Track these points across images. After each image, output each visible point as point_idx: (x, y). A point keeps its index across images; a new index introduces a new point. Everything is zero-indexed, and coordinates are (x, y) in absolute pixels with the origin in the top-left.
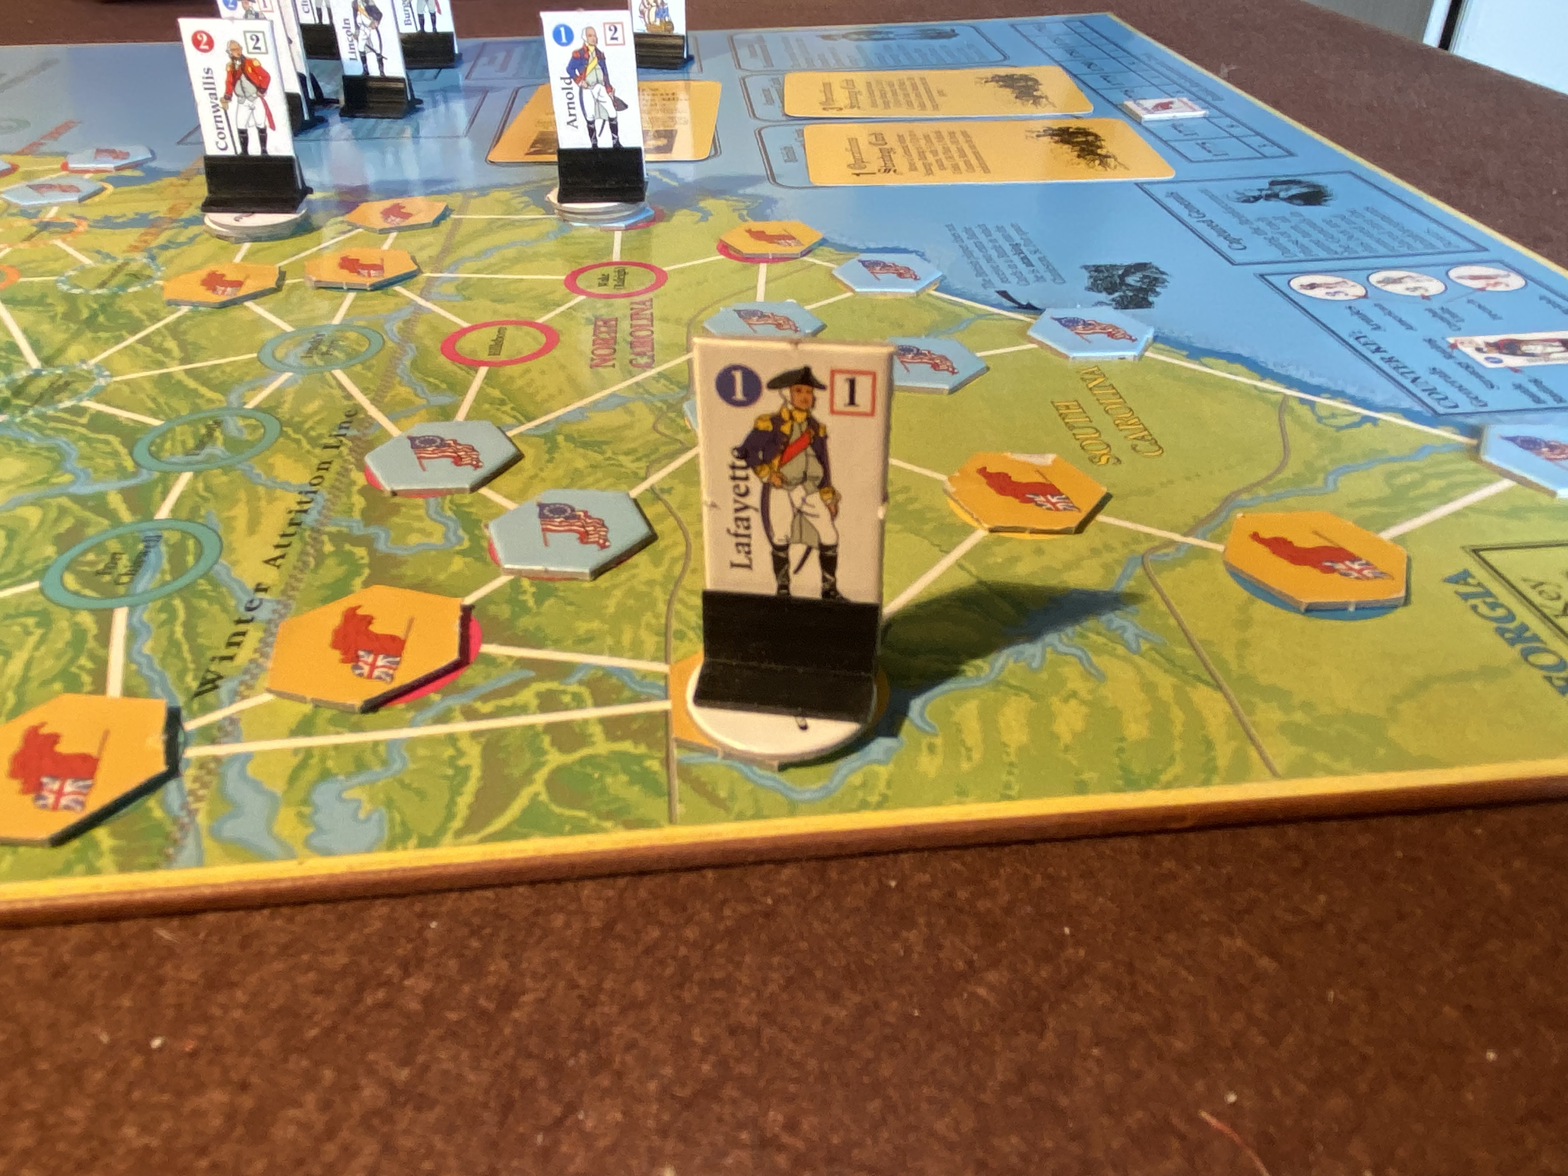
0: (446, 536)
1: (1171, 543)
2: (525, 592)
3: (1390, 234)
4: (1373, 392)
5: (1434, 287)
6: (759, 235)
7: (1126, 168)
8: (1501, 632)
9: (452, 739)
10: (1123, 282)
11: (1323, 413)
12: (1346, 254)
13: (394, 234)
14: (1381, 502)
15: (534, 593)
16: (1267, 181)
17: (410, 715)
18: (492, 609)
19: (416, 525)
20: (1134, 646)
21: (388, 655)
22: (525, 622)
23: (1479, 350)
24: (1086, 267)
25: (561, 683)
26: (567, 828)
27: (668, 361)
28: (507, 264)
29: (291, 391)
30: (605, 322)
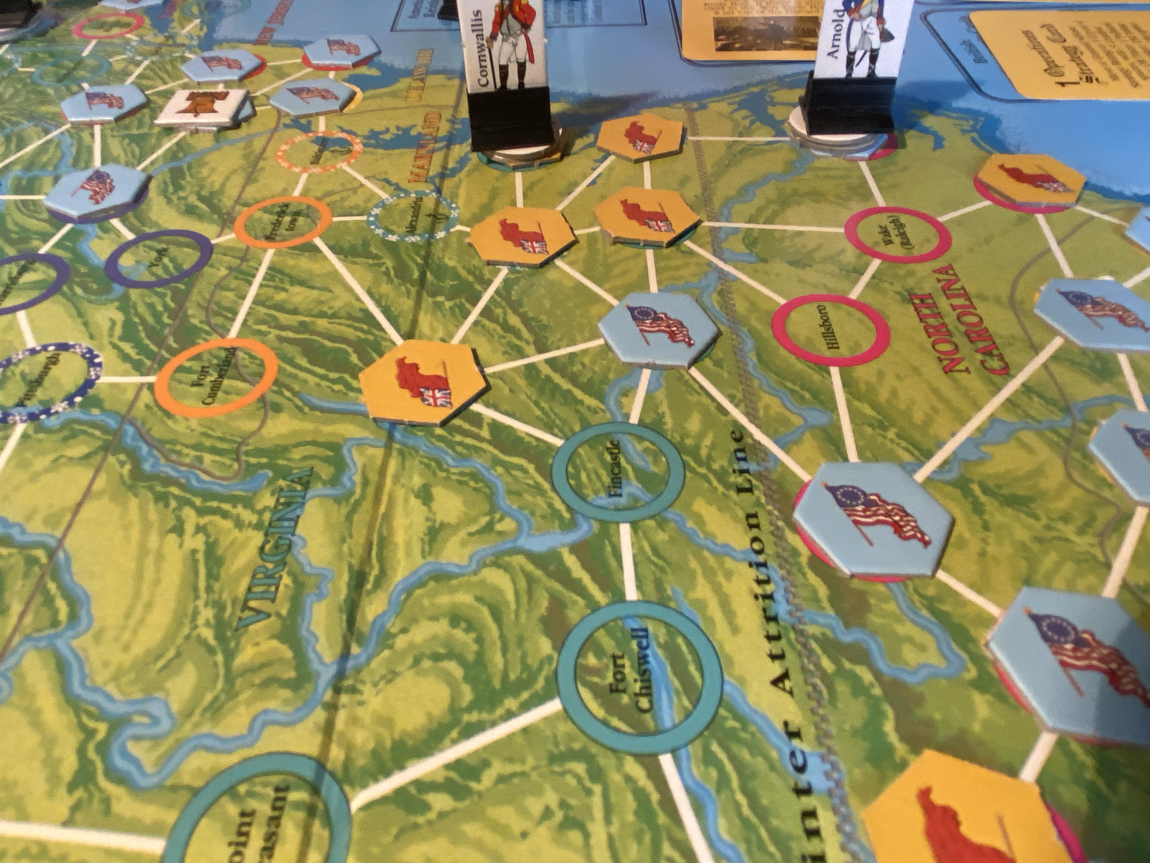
0: (943, 654)
6: (1017, 175)
19: (899, 629)
27: (1021, 367)
28: (774, 207)
29: (660, 395)
30: (922, 301)
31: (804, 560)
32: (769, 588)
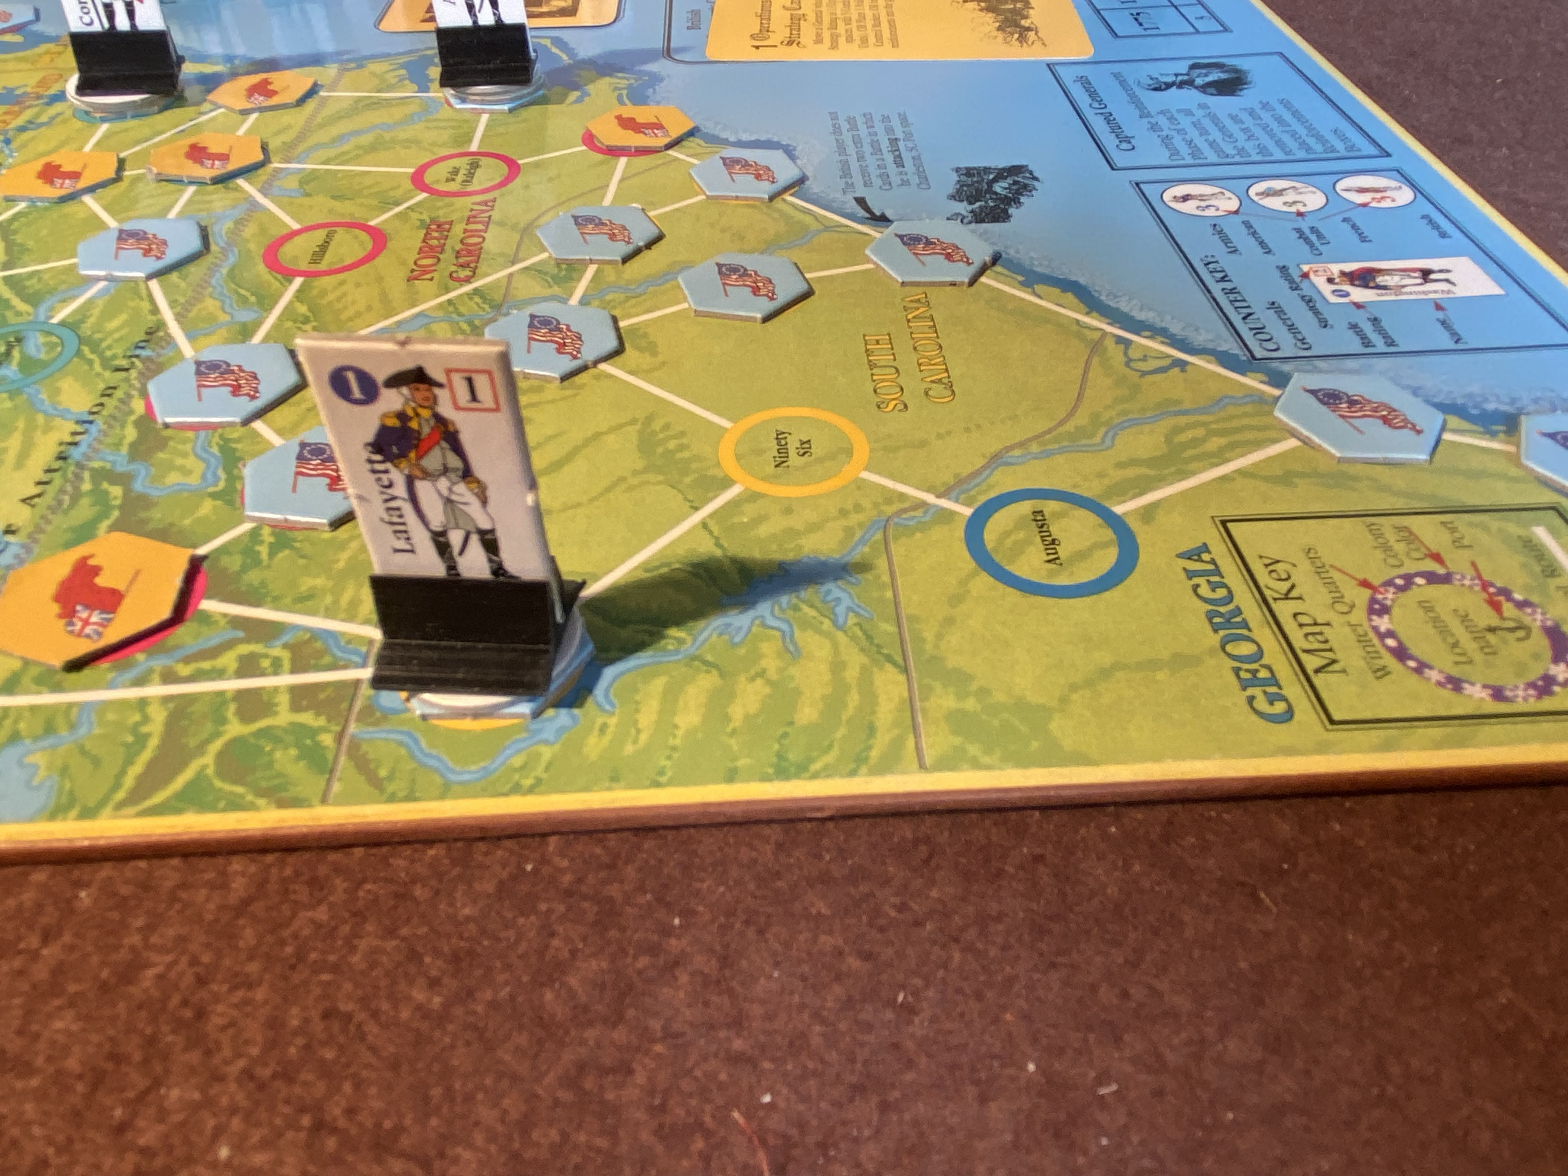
0: (204, 477)
1: (923, 504)
2: (262, 542)
3: (1294, 134)
4: (1197, 330)
5: (1314, 200)
6: (628, 124)
7: (1044, 44)
8: (1210, 616)
9: (143, 703)
10: (990, 190)
11: (1134, 354)
12: (1237, 159)
13: (254, 116)
14: (1151, 462)
15: (271, 543)
16: (1191, 62)
17: (110, 676)
18: (225, 561)
19: (179, 461)
20: (841, 620)
21: (103, 611)
22: (253, 577)
23: (1330, 281)
24: (958, 170)
25: (266, 647)
26: (222, 804)
27: (489, 275)
28: (361, 152)
29: (100, 303)
30: (439, 226)
31: (133, 418)
32: (78, 438)
